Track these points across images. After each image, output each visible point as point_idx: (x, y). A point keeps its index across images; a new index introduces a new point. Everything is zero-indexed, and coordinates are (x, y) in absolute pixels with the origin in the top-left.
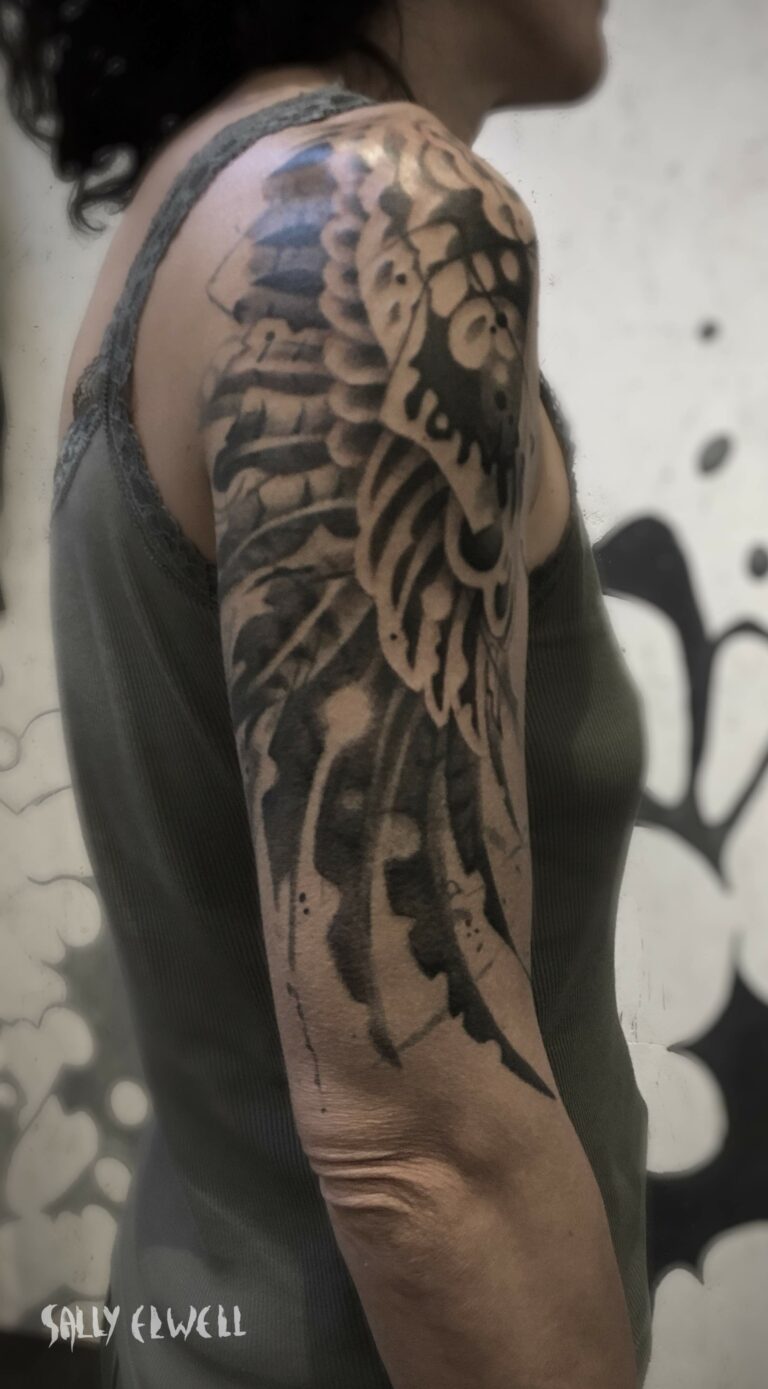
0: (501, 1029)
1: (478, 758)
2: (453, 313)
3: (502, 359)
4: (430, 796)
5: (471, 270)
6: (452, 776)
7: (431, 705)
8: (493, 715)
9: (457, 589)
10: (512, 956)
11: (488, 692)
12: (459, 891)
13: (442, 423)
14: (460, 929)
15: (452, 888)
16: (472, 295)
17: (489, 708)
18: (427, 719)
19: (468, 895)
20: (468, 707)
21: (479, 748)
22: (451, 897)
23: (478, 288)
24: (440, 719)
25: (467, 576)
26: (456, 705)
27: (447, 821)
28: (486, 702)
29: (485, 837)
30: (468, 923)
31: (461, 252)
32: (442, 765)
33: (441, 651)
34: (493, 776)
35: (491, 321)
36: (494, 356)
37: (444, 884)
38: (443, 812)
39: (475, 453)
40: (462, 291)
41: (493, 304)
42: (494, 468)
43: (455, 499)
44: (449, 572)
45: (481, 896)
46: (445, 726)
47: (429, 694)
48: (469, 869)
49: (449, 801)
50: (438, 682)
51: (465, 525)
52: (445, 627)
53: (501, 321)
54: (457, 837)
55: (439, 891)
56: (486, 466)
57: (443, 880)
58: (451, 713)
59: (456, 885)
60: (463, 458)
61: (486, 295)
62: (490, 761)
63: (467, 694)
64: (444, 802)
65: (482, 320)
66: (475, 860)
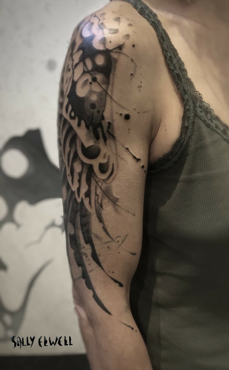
0: (94, 288)
1: (90, 213)
2: (78, 79)
3: (94, 92)
4: (76, 220)
5: (85, 64)
6: (82, 216)
7: (77, 196)
8: (98, 202)
9: (83, 164)
10: (102, 271)
11: (96, 195)
12: (84, 248)
13: (73, 114)
14: (84, 257)
15: (82, 246)
16: (84, 72)
17: (97, 199)
18: (75, 200)
19: (87, 250)
20: (88, 199)
21: (92, 210)
22: (82, 248)
23: (86, 70)
24: (79, 200)
25: (86, 160)
26: (84, 197)
27: (80, 228)
28: (95, 198)
29: (92, 236)
30: (86, 257)
31: (82, 60)
32: (79, 213)
33: (79, 181)
34: (97, 220)
35: (90, 80)
36: (91, 92)
37: (80, 245)
38: (79, 226)
39: (83, 123)
40: (82, 72)
41: (91, 75)
42: (91, 128)
43: (79, 137)
44: (79, 159)
45: (91, 251)
46: (80, 202)
47: (76, 193)
48: (86, 243)
49: (80, 223)
50: (79, 189)
51: (83, 146)
52: (80, 174)
53: (94, 80)
54: (83, 233)
55: (79, 246)
56: (87, 127)
57: (79, 243)
58: (82, 199)
59: (83, 246)
60: (79, 125)
61: (89, 72)
62: (95, 215)
63: (88, 194)
64: (79, 223)
65: (87, 80)
66: (89, 241)
